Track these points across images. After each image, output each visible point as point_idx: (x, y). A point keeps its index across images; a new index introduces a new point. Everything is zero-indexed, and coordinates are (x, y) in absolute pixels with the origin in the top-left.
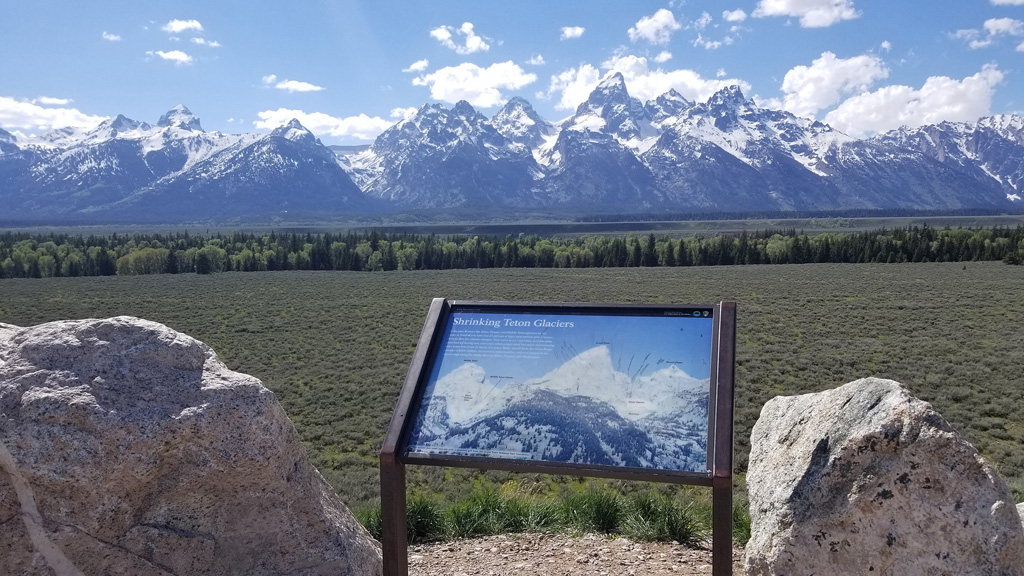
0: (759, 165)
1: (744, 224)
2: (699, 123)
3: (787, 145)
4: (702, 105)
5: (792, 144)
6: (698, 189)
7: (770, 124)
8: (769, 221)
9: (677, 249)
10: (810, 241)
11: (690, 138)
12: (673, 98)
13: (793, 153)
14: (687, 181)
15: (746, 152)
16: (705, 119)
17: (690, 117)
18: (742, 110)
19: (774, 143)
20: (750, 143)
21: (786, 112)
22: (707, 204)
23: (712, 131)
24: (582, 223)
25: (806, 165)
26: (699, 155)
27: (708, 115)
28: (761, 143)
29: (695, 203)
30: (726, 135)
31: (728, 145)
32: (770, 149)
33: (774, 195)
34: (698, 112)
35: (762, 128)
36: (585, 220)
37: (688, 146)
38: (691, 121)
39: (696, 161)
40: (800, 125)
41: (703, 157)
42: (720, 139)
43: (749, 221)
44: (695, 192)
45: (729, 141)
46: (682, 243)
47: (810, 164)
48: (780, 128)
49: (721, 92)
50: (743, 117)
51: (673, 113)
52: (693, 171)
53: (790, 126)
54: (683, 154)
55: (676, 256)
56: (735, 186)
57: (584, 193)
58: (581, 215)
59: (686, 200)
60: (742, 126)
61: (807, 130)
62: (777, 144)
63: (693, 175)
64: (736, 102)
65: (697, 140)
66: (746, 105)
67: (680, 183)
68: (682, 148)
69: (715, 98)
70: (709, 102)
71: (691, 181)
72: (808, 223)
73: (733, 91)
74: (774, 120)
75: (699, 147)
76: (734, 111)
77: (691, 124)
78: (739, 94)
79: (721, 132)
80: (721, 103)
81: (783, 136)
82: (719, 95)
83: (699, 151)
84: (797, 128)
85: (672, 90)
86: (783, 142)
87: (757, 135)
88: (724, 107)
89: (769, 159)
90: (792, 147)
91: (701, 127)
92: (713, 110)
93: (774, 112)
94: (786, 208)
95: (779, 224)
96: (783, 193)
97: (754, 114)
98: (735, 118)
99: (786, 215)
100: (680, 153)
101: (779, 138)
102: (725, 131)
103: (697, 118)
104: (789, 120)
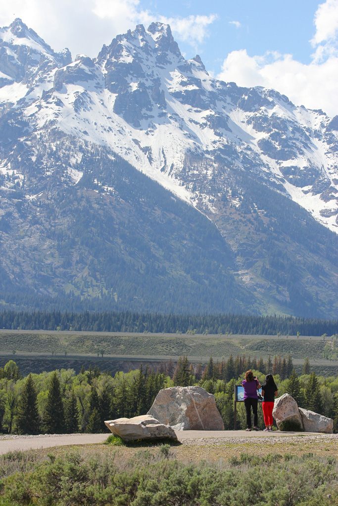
0: (212, 209)
1: (181, 345)
2: (80, 103)
3: (274, 167)
4: (87, 61)
5: (287, 164)
6: (76, 257)
7: (238, 117)
8: (236, 339)
9: (43, 395)
10: (322, 389)
11: (57, 134)
12: (19, 42)
13: (288, 186)
14: (51, 235)
15: (183, 177)
16: (94, 96)
17: (59, 87)
18: (175, 81)
19: (246, 161)
20: (194, 156)
21: (272, 93)
22: (94, 293)
23: (108, 124)
25: (316, 215)
26: (77, 176)
27: (98, 88)
28: (218, 159)
29: (68, 288)
30: (139, 134)
31: (144, 157)
32: (236, 172)
33: (246, 278)
34: (77, 76)
35: (219, 123)
37: (52, 154)
38: (62, 96)
39: (72, 190)
40: (303, 124)
41: (86, 182)
42: (126, 142)
43: (191, 337)
44: (67, 264)
45: (147, 150)
46: (55, 382)
47: (326, 213)
48: (259, 128)
49: (129, 36)
50: (177, 95)
51: (20, 75)
52: (64, 214)
53: (281, 124)
54: (41, 171)
55: (41, 410)
56: (159, 253)
59: (46, 281)
60: (176, 117)
61: (317, 135)
62: (252, 163)
63: (64, 223)
64: (162, 61)
65: (73, 139)
66: (185, 68)
67: (33, 241)
68: (40, 157)
69: (115, 48)
70: (102, 54)
71: (60, 236)
72: (321, 346)
73: (156, 36)
74: (246, 107)
75: (78, 158)
76: (157, 82)
77: (59, 103)
78: (169, 43)
79: (128, 128)
80: (129, 60)
81: (264, 144)
82: (124, 42)
83: (77, 167)
84: (297, 129)
85: (18, 22)
86: (265, 158)
87: (208, 138)
88: (134, 69)
89: (234, 195)
90: (286, 171)
91: (83, 114)
92: (111, 76)
93: (244, 90)
94: (271, 311)
95: (259, 347)
96: (266, 275)
97: (202, 91)
98: (160, 98)
99: (271, 326)
100: (33, 170)
101: (258, 150)
102: (137, 125)
103: (73, 90)
104: (279, 111)
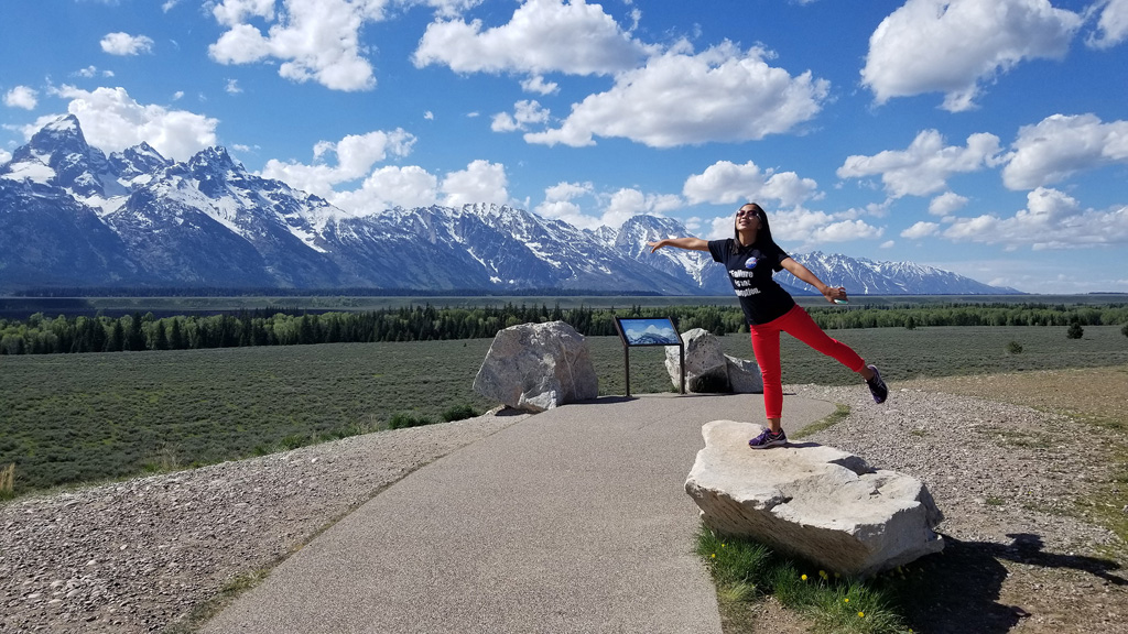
0: (252, 238)
1: (240, 302)
2: (180, 185)
3: (282, 217)
4: (183, 164)
5: (288, 216)
6: (181, 261)
7: (263, 193)
8: (268, 299)
9: (169, 329)
10: (320, 321)
11: (169, 200)
12: (145, 153)
13: (289, 226)
14: (168, 250)
15: (236, 222)
16: (187, 181)
17: (168, 177)
18: (230, 175)
19: (267, 214)
20: (241, 212)
21: (279, 182)
22: (192, 278)
23: (196, 196)
24: (25, 297)
25: (304, 240)
26: (181, 221)
27: (190, 178)
28: (253, 213)
29: (178, 276)
30: (212, 201)
31: (216, 212)
32: (263, 220)
33: (270, 270)
34: (177, 172)
35: (253, 196)
36: (29, 293)
37: (166, 210)
38: (170, 182)
39: (178, 228)
40: (296, 198)
41: (185, 224)
42: (206, 204)
43: (244, 298)
44: (177, 264)
45: (216, 208)
46: (176, 322)
47: (308, 239)
48: (273, 199)
49: (204, 152)
50: (231, 182)
51: (147, 170)
52: (175, 240)
53: (285, 197)
54: (161, 218)
55: (168, 337)
56: (225, 259)
57: (26, 259)
58: (23, 288)
59: (166, 273)
60: (231, 193)
61: (303, 202)
62: (271, 215)
63: (174, 244)
64: (223, 165)
65: (177, 203)
66: (235, 169)
67: (158, 253)
68: (160, 211)
69: (197, 158)
70: (191, 162)
71: (173, 251)
72: (311, 301)
73: (219, 153)
74: (267, 189)
75: (180, 212)
76: (221, 175)
77: (169, 185)
78: (225, 156)
79: (206, 198)
80: (206, 164)
81: (277, 207)
82: (202, 155)
83: (180, 217)
84: (293, 200)
85: (144, 143)
86: (277, 213)
87: (249, 204)
88: (208, 169)
89: (262, 231)
90: (288, 219)
91: (182, 190)
92: (196, 172)
93: (266, 181)
94: (283, 285)
95: (280, 302)
96: (279, 268)
97: (244, 180)
98: (223, 183)
99: (284, 292)
100: (157, 218)
101: (273, 209)
102: (211, 197)
103: (176, 179)
104: (283, 191)
